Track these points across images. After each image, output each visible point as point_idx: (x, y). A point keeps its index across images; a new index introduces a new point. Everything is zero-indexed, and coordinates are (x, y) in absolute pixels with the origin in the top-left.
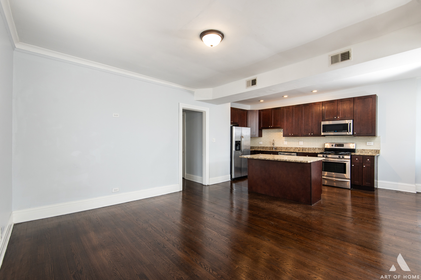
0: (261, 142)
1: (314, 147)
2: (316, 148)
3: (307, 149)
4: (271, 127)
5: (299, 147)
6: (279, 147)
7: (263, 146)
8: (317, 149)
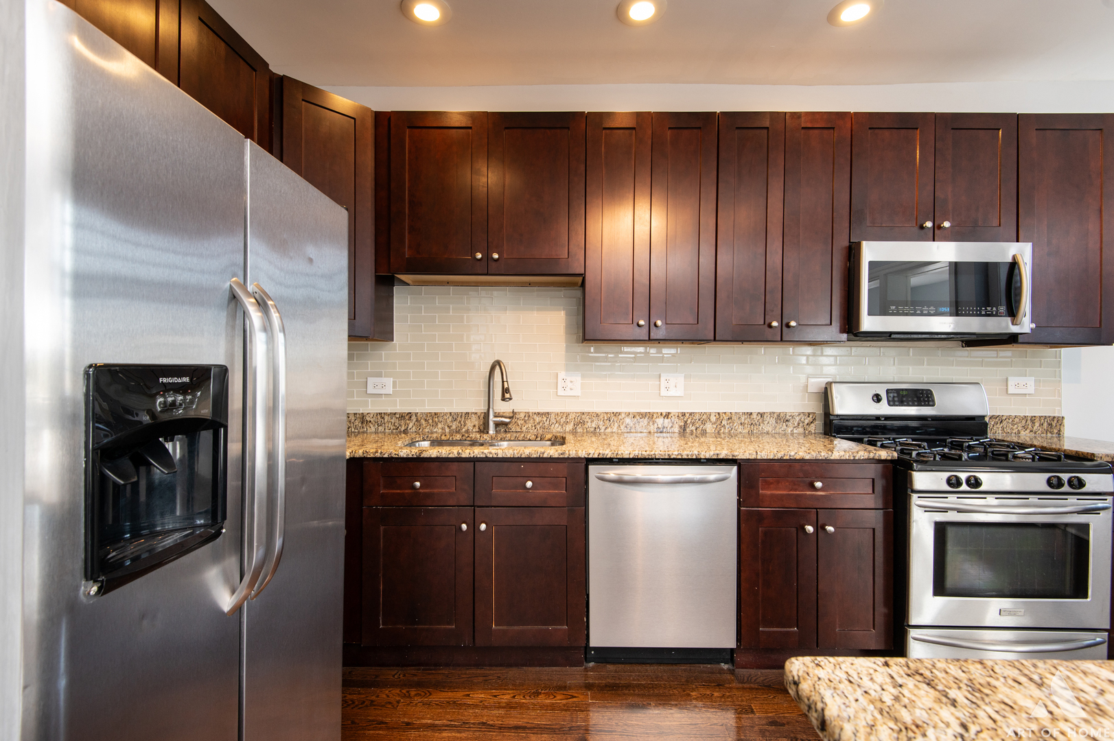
0: (384, 380)
1: (755, 410)
2: (762, 415)
3: (713, 419)
4: (487, 257)
5: (664, 411)
6: (528, 415)
7: (400, 408)
8: (767, 418)
